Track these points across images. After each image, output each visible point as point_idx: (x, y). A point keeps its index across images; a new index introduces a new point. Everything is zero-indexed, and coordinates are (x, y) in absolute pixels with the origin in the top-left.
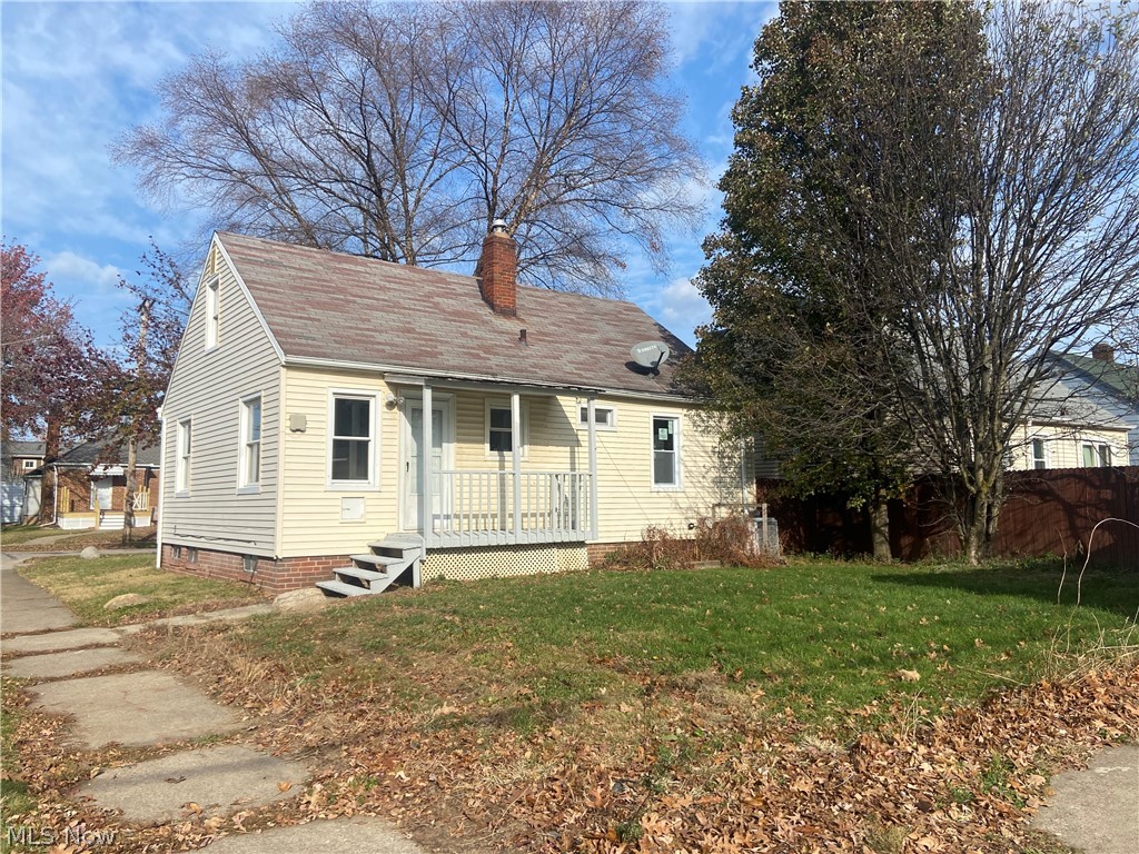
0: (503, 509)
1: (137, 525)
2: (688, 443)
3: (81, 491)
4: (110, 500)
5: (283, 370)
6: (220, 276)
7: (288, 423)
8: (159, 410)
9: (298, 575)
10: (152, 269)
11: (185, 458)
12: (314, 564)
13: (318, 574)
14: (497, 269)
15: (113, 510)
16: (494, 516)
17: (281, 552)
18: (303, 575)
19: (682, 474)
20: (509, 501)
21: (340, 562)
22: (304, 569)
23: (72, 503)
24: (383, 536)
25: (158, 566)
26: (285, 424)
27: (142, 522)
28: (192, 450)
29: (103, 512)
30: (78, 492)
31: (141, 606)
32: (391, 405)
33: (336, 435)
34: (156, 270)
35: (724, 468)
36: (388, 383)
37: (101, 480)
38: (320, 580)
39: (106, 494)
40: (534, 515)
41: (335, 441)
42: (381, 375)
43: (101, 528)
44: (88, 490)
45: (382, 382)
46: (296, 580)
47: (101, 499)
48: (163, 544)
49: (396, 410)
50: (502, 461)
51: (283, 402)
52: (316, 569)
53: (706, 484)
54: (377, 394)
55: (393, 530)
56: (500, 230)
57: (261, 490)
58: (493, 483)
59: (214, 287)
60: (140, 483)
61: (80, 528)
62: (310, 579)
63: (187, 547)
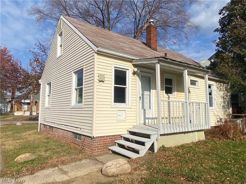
0: (169, 116)
1: (33, 115)
2: (216, 94)
3: (20, 106)
4: (27, 108)
5: (96, 55)
6: (63, 29)
7: (98, 78)
8: (40, 81)
9: (101, 144)
10: (38, 48)
11: (48, 95)
12: (107, 139)
13: (109, 143)
14: (152, 35)
15: (27, 111)
16: (166, 118)
17: (95, 134)
18: (103, 144)
19: (216, 104)
20: (171, 112)
21: (117, 138)
22: (104, 142)
23: (17, 109)
24: (132, 127)
25: (39, 131)
26: (96, 78)
27: (34, 114)
28: (51, 92)
29: (25, 111)
30: (19, 106)
31: (32, 161)
32: (134, 73)
33: (115, 84)
34: (39, 48)
35: (224, 102)
36: (134, 65)
37: (25, 103)
38: (110, 146)
39: (26, 107)
40: (178, 118)
41: (115, 87)
42: (131, 61)
43: (24, 115)
44: (21, 106)
45: (131, 64)
46: (101, 147)
47: (25, 108)
48: (40, 124)
49: (136, 76)
50: (169, 97)
51: (96, 69)
52: (108, 141)
53: (221, 107)
54: (129, 68)
55: (135, 124)
56: (152, 23)
57: (84, 107)
58: (166, 105)
59: (61, 35)
60: (34, 104)
61: (19, 115)
62: (106, 146)
63: (49, 126)
